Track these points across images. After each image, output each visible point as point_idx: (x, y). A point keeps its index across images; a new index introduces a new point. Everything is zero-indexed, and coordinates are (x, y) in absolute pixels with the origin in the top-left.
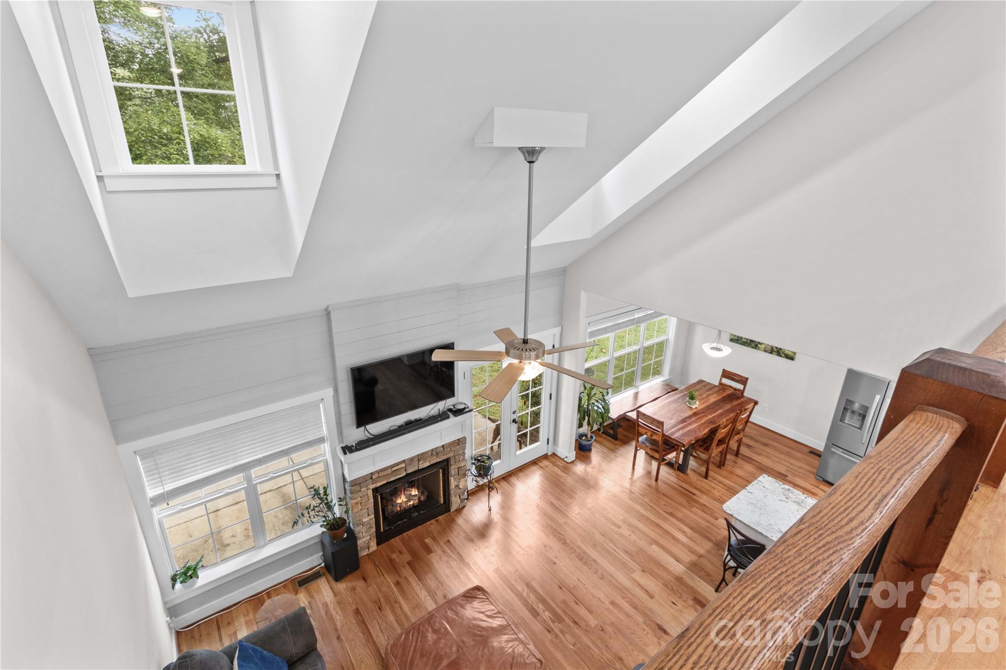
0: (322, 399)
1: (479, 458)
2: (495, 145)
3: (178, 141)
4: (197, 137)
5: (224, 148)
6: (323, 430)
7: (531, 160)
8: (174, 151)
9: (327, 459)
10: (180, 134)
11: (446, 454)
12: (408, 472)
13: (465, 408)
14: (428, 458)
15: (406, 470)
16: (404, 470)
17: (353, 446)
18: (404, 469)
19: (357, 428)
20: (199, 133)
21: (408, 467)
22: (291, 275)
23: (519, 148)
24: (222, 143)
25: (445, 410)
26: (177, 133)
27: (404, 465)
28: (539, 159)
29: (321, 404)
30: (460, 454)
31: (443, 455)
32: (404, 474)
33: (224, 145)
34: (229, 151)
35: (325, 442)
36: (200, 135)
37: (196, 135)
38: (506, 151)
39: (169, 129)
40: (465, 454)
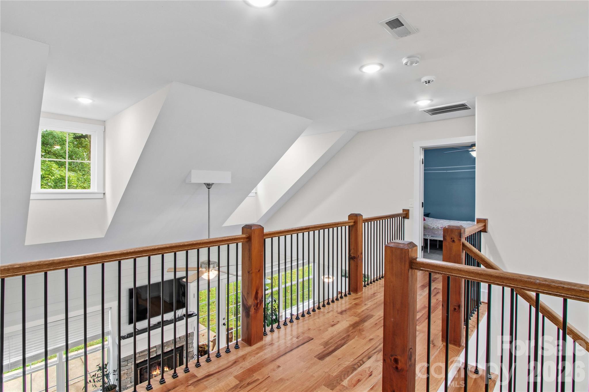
0: (111, 308)
1: (202, 346)
2: (192, 182)
3: (47, 178)
4: (59, 177)
5: (73, 182)
6: (109, 327)
7: (209, 187)
8: (44, 183)
9: (109, 347)
10: (49, 175)
11: (181, 343)
12: (158, 354)
13: (193, 314)
14: (170, 345)
15: (156, 353)
16: (155, 353)
17: (125, 336)
18: (155, 351)
19: (129, 324)
20: (60, 175)
21: (157, 350)
22: (103, 237)
23: (204, 183)
24: (72, 179)
25: (182, 315)
26: (48, 175)
27: (155, 349)
28: (212, 187)
29: (110, 311)
30: (190, 343)
31: (180, 343)
32: (155, 355)
33: (73, 181)
34: (75, 184)
35: (109, 335)
36: (61, 175)
37: (58, 175)
38: (199, 185)
39: (44, 172)
40: (193, 343)
